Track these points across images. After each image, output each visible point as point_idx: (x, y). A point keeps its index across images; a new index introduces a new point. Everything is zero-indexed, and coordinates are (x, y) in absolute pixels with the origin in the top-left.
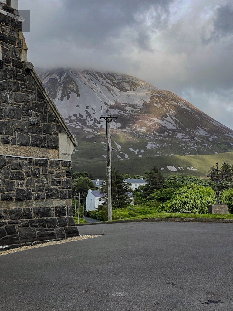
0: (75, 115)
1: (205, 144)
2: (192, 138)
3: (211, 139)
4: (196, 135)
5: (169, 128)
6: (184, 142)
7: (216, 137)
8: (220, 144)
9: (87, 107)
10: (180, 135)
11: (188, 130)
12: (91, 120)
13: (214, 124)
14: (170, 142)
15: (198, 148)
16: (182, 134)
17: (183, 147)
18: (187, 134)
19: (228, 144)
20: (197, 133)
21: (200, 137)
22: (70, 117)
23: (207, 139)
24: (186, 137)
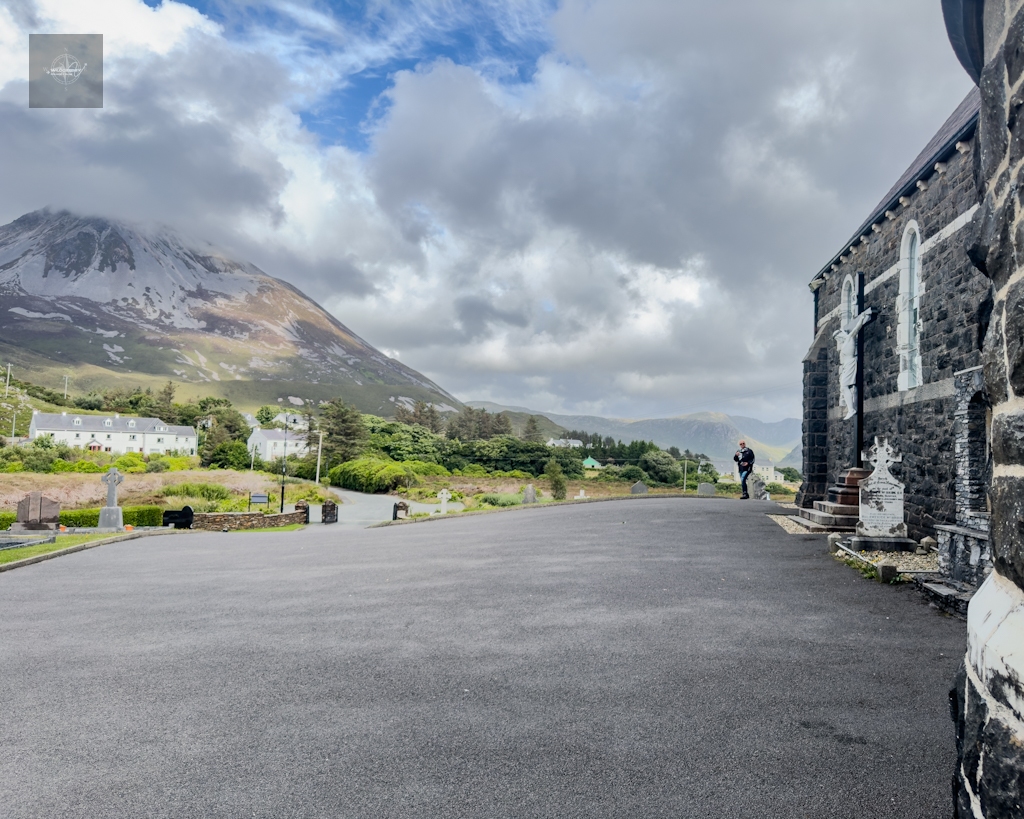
0: (125, 300)
1: (342, 369)
2: (323, 358)
3: (350, 362)
4: (329, 354)
5: (287, 339)
6: (308, 362)
7: (357, 360)
8: (364, 371)
9: (148, 289)
10: (303, 352)
11: (316, 344)
12: (155, 311)
15: (332, 373)
16: (307, 350)
17: (309, 369)
18: (315, 351)
19: (375, 371)
20: (330, 351)
21: (335, 357)
22: (115, 301)
23: (345, 362)
24: (314, 356)
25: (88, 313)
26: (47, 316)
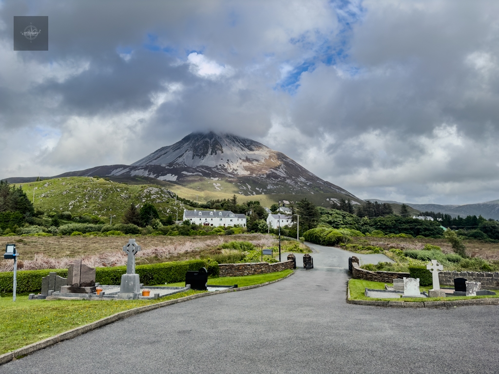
0: (220, 165)
1: (304, 187)
2: (296, 183)
3: (308, 184)
5: (281, 176)
6: (291, 185)
7: (311, 183)
8: (314, 187)
9: (228, 160)
10: (288, 181)
11: (293, 177)
12: (231, 169)
13: (310, 174)
14: (283, 185)
15: (300, 190)
18: (293, 180)
19: (319, 187)
20: (299, 180)
21: (301, 182)
22: (217, 166)
23: (305, 184)
24: (292, 182)
25: (208, 171)
26: (194, 174)
